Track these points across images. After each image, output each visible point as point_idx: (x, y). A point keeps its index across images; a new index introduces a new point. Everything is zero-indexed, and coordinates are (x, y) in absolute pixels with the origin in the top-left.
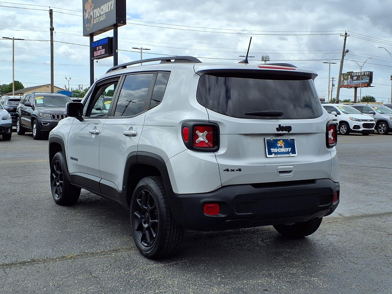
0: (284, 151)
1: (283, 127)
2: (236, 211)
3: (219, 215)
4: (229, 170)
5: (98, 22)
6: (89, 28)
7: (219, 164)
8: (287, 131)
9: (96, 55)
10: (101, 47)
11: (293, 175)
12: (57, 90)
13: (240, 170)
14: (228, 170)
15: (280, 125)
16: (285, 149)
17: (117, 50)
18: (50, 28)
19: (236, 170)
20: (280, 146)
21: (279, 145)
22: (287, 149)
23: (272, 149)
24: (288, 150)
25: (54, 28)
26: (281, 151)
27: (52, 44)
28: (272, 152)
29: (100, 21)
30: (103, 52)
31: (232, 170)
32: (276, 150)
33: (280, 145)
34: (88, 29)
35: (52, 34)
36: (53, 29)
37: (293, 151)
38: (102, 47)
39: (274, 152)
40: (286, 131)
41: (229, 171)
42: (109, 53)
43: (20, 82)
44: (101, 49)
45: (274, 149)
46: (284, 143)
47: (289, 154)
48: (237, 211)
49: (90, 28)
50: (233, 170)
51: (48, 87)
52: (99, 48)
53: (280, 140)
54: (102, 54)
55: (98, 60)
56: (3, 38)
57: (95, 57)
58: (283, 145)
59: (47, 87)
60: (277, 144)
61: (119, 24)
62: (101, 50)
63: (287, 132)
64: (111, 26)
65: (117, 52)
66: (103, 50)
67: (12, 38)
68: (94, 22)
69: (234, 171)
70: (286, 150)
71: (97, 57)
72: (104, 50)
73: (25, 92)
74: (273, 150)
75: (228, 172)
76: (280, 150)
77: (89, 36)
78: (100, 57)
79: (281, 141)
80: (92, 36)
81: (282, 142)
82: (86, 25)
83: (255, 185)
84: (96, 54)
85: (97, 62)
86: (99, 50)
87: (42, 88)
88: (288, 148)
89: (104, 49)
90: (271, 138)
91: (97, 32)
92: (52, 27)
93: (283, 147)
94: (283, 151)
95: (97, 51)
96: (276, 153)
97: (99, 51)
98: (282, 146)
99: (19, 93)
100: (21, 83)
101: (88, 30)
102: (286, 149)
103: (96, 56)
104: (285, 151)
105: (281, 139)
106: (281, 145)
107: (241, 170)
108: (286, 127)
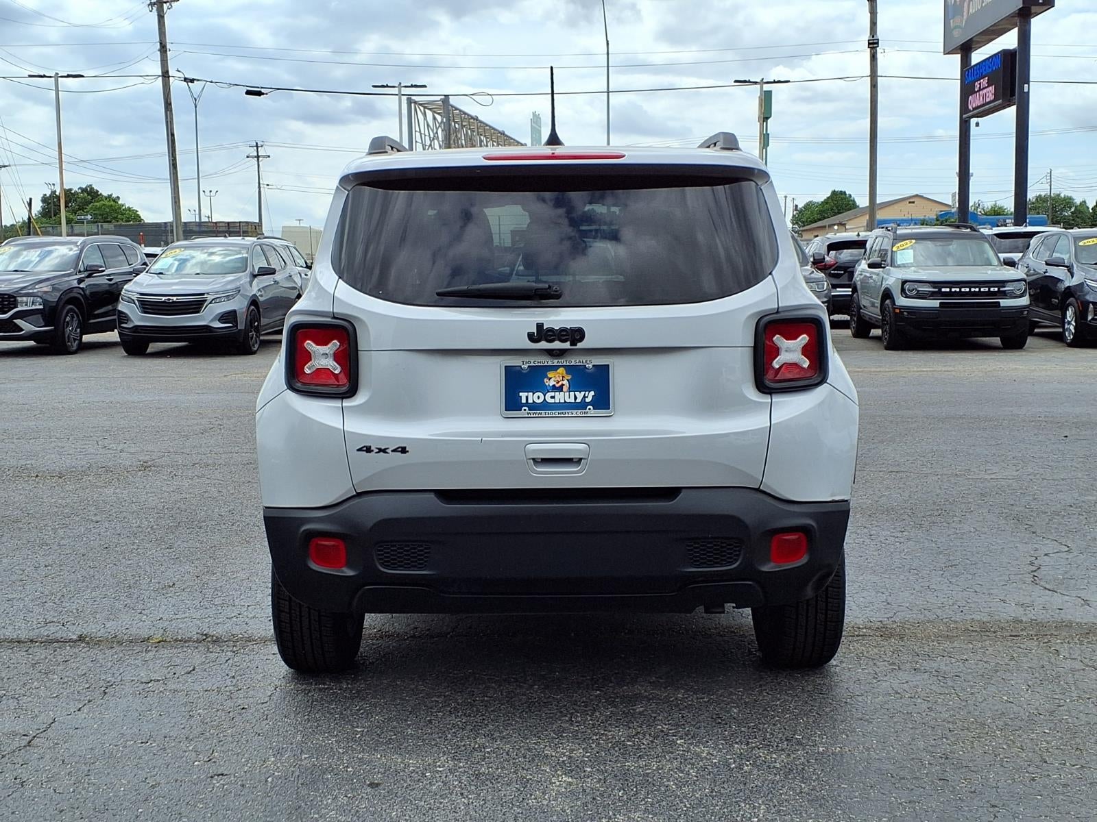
0: (568, 401)
1: (551, 330)
2: (380, 563)
3: (344, 569)
4: (372, 449)
5: (979, 8)
6: (957, 30)
7: (348, 432)
8: (568, 343)
9: (974, 106)
10: (984, 82)
11: (585, 474)
12: (937, 209)
13: (403, 450)
14: (369, 450)
15: (540, 326)
16: (572, 393)
17: (1026, 86)
18: (869, 40)
19: (393, 451)
20: (554, 385)
21: (552, 383)
22: (580, 396)
23: (523, 395)
24: (585, 397)
25: (878, 40)
26: (557, 401)
27: (874, 86)
28: (524, 401)
29: (984, 5)
30: (990, 93)
31: (380, 450)
32: (539, 397)
33: (555, 383)
34: (956, 33)
35: (873, 58)
36: (877, 43)
37: (603, 402)
38: (988, 80)
39: (530, 401)
40: (563, 341)
41: (372, 453)
42: (1004, 96)
43: (847, 193)
44: (986, 88)
45: (531, 394)
46: (569, 377)
47: (586, 409)
48: (383, 563)
49: (960, 30)
50: (384, 451)
51: (913, 202)
52: (980, 84)
53: (555, 368)
54: (987, 101)
55: (979, 119)
56: (736, 81)
57: (970, 111)
58: (565, 382)
59: (910, 202)
60: (545, 380)
61: (1034, 9)
62: (985, 91)
63: (567, 345)
64: (1012, 16)
65: (1026, 90)
66: (990, 88)
67: (759, 81)
68: (971, 10)
69: (387, 453)
70: (576, 398)
71: (975, 111)
72: (992, 89)
73: (851, 220)
74: (527, 397)
75: (368, 454)
76: (553, 397)
77: (959, 51)
78: (986, 111)
79: (561, 370)
80: (966, 49)
81: (564, 372)
82: (952, 21)
83: (447, 496)
84: (974, 101)
85: (977, 124)
86: (980, 90)
87: (896, 206)
88: (583, 393)
89: (991, 85)
90: (523, 363)
91: (978, 37)
92: (873, 37)
93: (565, 388)
94: (562, 401)
95: (976, 92)
96: (533, 407)
97: (981, 92)
98: (563, 385)
99: (835, 225)
100: (850, 196)
101: (956, 36)
102: (577, 393)
103: (974, 109)
104: (573, 401)
105: (562, 366)
106: (558, 383)
107: (407, 449)
108: (563, 330)
